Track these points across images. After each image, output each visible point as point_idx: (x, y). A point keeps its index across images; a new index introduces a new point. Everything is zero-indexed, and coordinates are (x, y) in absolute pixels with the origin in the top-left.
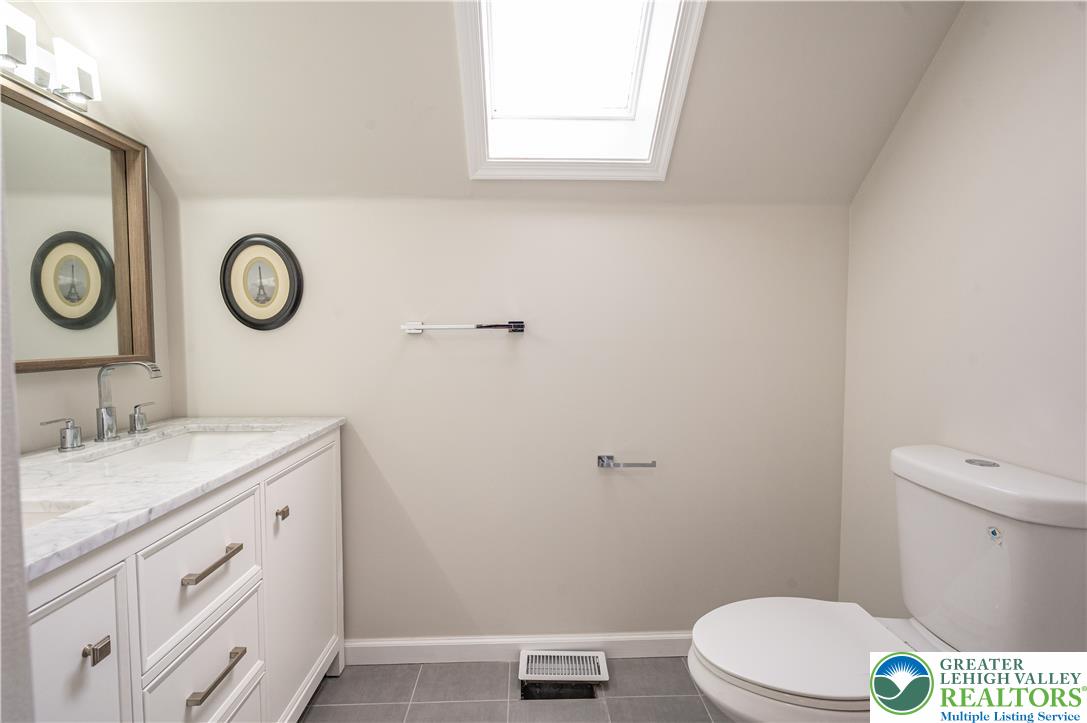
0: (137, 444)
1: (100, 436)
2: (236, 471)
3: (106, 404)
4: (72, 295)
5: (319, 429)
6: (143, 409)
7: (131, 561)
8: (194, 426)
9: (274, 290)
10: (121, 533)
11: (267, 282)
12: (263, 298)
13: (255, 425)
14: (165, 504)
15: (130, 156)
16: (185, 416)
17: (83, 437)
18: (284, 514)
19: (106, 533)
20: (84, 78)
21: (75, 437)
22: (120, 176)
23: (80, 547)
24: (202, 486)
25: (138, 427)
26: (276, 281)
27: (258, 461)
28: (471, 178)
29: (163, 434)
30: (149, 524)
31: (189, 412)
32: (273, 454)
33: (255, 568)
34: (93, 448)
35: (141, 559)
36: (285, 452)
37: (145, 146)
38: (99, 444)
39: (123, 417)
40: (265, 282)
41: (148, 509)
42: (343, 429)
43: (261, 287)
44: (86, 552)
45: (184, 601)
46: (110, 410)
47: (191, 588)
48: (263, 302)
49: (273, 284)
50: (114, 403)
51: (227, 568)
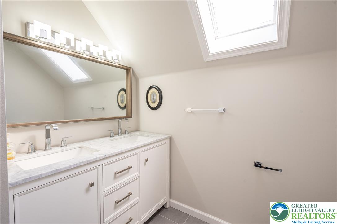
0: (125, 137)
1: (118, 135)
2: (130, 148)
3: (120, 127)
4: (122, 102)
5: (161, 138)
6: (128, 129)
7: (101, 166)
8: (138, 133)
9: (156, 99)
10: (97, 159)
11: (155, 98)
12: (154, 102)
13: (149, 135)
14: (109, 154)
15: (129, 71)
16: (139, 131)
17: (115, 135)
18: (147, 160)
19: (94, 159)
20: (118, 56)
21: (113, 134)
22: (127, 75)
23: (88, 161)
24: (120, 151)
25: (127, 133)
26: (157, 97)
27: (138, 146)
28: (205, 61)
29: (131, 135)
30: (105, 158)
31: (140, 130)
32: (143, 144)
33: (137, 173)
34: (117, 137)
35: (104, 166)
36: (147, 144)
37: (131, 68)
38: (118, 136)
39: (123, 130)
40: (154, 98)
41: (105, 155)
42: (170, 139)
43: (154, 99)
44: (89, 162)
45: (115, 177)
46: (120, 128)
47: (117, 175)
48: (154, 103)
49: (156, 98)
50: (121, 127)
51: (128, 172)
